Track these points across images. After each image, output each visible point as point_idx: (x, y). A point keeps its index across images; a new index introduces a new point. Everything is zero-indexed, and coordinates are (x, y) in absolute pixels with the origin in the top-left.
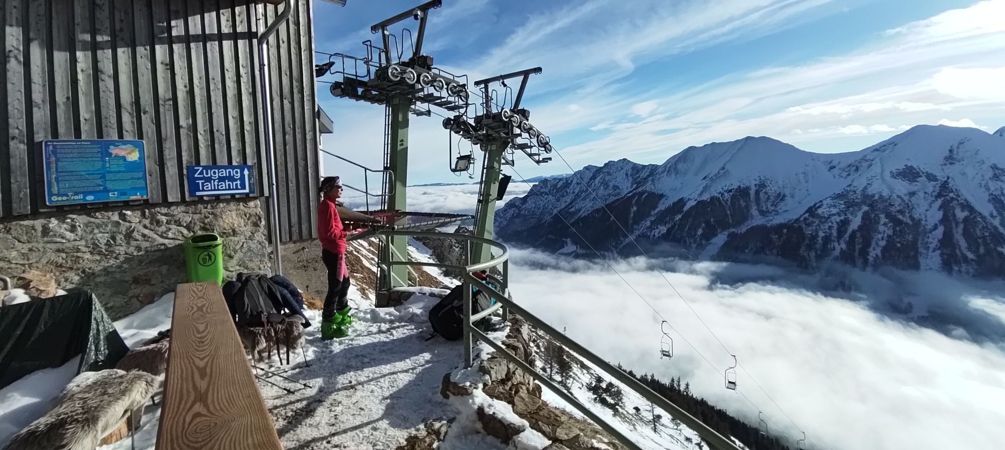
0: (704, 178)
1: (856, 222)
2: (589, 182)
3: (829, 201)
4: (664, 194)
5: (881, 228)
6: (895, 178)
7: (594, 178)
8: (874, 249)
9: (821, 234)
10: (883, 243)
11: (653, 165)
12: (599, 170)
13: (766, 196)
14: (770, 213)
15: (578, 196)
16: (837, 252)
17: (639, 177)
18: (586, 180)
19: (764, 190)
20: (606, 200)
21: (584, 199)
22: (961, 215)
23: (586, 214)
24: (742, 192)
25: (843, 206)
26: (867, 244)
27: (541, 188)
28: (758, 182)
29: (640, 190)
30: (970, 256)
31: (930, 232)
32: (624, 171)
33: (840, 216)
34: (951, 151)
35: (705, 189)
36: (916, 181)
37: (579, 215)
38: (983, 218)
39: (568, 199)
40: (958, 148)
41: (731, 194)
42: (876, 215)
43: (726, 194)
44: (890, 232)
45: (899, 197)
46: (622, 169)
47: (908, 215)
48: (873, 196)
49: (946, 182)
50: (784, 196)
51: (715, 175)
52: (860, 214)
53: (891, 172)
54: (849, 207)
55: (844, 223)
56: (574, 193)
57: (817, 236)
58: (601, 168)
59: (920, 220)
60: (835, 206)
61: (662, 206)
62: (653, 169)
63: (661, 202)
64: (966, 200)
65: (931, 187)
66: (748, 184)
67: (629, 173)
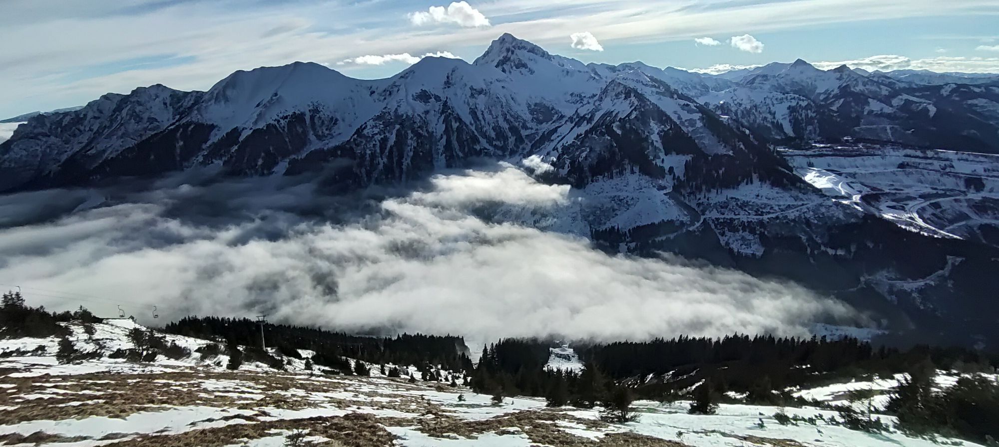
0: (258, 105)
1: (392, 139)
2: (112, 115)
3: (371, 123)
4: (215, 124)
5: (409, 142)
6: (415, 100)
7: (119, 109)
8: (406, 160)
9: (368, 152)
10: (411, 154)
11: (197, 92)
12: (124, 100)
13: (320, 121)
14: (326, 137)
15: (99, 133)
16: (381, 166)
17: (181, 106)
18: (107, 113)
19: (318, 115)
20: (141, 136)
21: (109, 136)
22: (455, 125)
23: (114, 155)
24: (298, 118)
25: (382, 126)
26: (401, 156)
27: (35, 127)
28: (311, 108)
29: (184, 121)
30: (461, 155)
31: (439, 141)
32: (161, 99)
33: (380, 135)
34: (448, 77)
35: (260, 115)
36: (429, 102)
37: (104, 157)
38: (467, 126)
39: (85, 139)
40: (452, 74)
41: (287, 120)
42: (406, 132)
43: (282, 121)
44: (415, 145)
45: (419, 115)
46: (157, 97)
47: (425, 129)
48: (402, 116)
49: (446, 101)
50: (337, 120)
51: (268, 102)
52: (394, 132)
53: (413, 96)
54: (386, 127)
55: (384, 141)
56: (91, 130)
57: (365, 153)
58: (128, 96)
59: (433, 132)
60: (376, 126)
61: (215, 138)
62: (198, 97)
63: (213, 133)
64: (457, 114)
65: (438, 106)
66: (302, 110)
67: (168, 102)
